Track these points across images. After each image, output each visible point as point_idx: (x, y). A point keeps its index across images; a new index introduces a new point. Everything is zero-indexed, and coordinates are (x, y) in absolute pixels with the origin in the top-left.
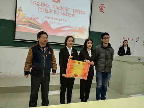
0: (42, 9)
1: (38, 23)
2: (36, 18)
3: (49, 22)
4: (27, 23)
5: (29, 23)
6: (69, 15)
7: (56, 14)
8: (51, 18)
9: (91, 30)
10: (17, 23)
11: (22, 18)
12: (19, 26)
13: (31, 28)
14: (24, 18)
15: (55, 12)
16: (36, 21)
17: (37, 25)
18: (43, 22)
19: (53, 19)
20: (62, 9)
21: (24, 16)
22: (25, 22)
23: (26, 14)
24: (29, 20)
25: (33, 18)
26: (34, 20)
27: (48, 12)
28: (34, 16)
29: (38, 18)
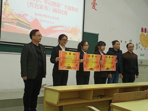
0: (32, 4)
1: (27, 21)
2: (24, 15)
3: (39, 20)
4: (14, 21)
5: (17, 21)
6: (61, 12)
7: (47, 10)
8: (42, 16)
10: (3, 20)
11: (8, 15)
12: (5, 24)
13: (19, 27)
14: (11, 14)
15: (46, 8)
16: (26, 19)
17: (26, 24)
18: (33, 20)
20: (54, 5)
21: (11, 12)
22: (12, 19)
23: (13, 10)
24: (17, 17)
25: (21, 15)
26: (23, 18)
27: (38, 8)
28: (22, 12)
29: (27, 15)
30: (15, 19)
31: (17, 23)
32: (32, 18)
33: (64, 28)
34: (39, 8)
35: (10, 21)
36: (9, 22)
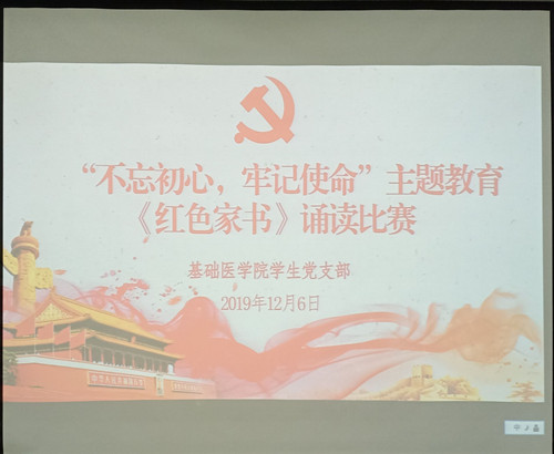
0: (169, 216)
1: (144, 323)
2: (126, 287)
4: (71, 335)
5: (87, 333)
6: (368, 221)
7: (266, 230)
8: (235, 273)
11: (37, 304)
12: (22, 360)
13: (100, 367)
14: (52, 298)
15: (259, 217)
16: (134, 311)
17: (141, 339)
18: (180, 306)
19: (250, 276)
20: (311, 188)
21: (53, 289)
22: (58, 328)
23: (61, 272)
24: (84, 311)
25: (108, 293)
26: (120, 305)
27: (208, 228)
28: (113, 273)
29: (144, 286)
30: (75, 326)
31: (88, 341)
32: (176, 300)
33: (392, 326)
34: (211, 231)
35: (51, 340)
36: (44, 349)
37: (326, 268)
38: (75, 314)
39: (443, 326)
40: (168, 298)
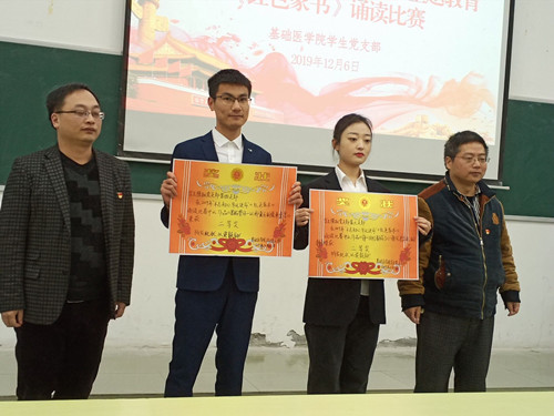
2: (223, 38)
3: (290, 60)
4: (182, 67)
5: (193, 68)
6: (395, 16)
7: (326, 12)
8: (303, 38)
9: (512, 95)
10: (131, 66)
11: (155, 42)
12: (142, 80)
13: (201, 92)
14: (167, 39)
15: (322, 3)
16: (228, 56)
18: (262, 57)
19: (313, 43)
21: (169, 33)
22: (171, 61)
23: (175, 22)
24: (192, 52)
25: (210, 41)
26: (218, 51)
27: (285, 5)
28: (215, 27)
29: (236, 39)
30: (184, 61)
31: (193, 73)
32: (259, 53)
33: (405, 88)
34: (287, 8)
35: (166, 69)
36: (158, 74)
37: (365, 44)
38: (185, 53)
39: (437, 91)
40: (254, 50)
